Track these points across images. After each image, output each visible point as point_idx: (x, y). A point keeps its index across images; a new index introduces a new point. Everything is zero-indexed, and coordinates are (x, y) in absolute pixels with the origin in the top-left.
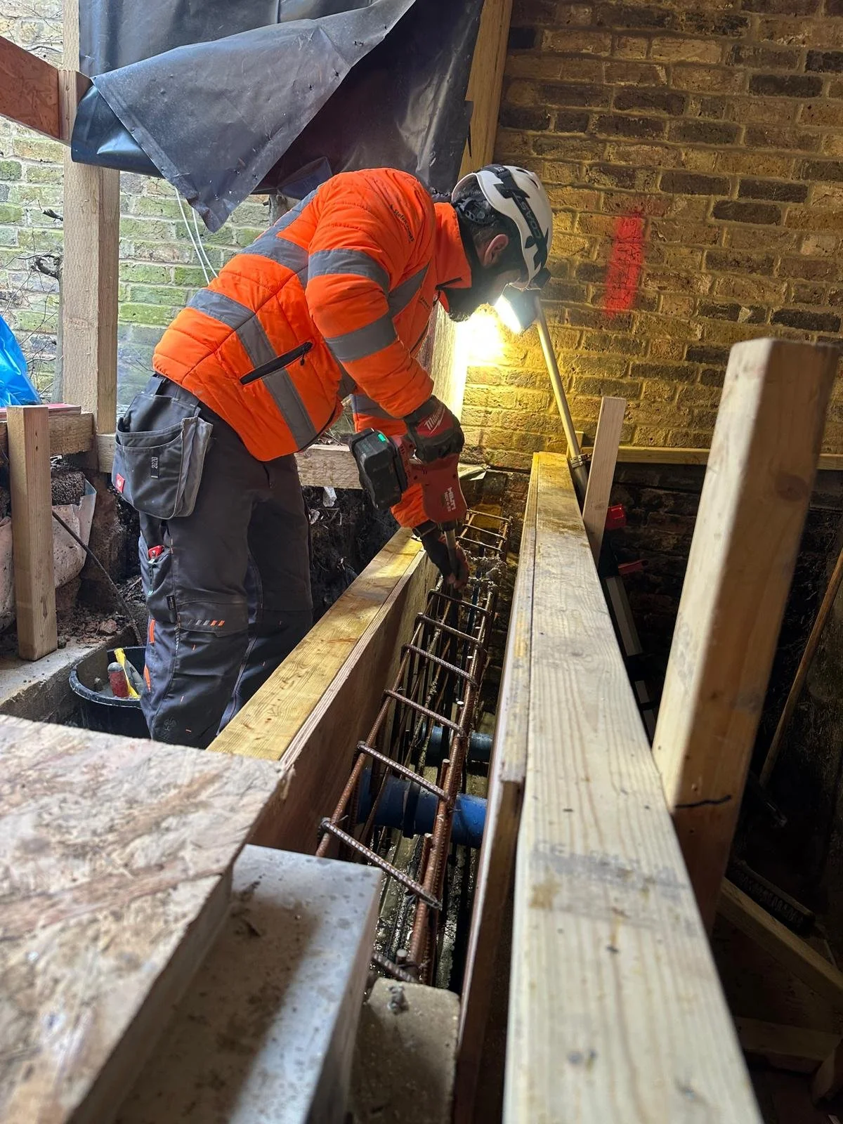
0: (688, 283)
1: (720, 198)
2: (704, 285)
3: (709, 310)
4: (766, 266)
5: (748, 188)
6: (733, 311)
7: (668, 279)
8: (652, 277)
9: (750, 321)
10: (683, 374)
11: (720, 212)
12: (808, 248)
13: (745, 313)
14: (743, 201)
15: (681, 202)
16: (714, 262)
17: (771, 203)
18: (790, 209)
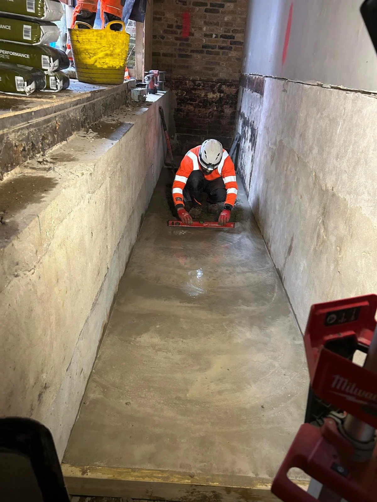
0: (201, 29)
1: (206, 7)
2: (204, 29)
3: (206, 35)
4: (217, 24)
5: (212, 5)
6: (211, 35)
7: (196, 28)
8: (193, 27)
9: (215, 37)
10: (202, 52)
11: (206, 11)
12: (226, 19)
13: (214, 36)
14: (211, 8)
15: (197, 8)
16: (206, 23)
17: (217, 8)
18: (221, 10)
